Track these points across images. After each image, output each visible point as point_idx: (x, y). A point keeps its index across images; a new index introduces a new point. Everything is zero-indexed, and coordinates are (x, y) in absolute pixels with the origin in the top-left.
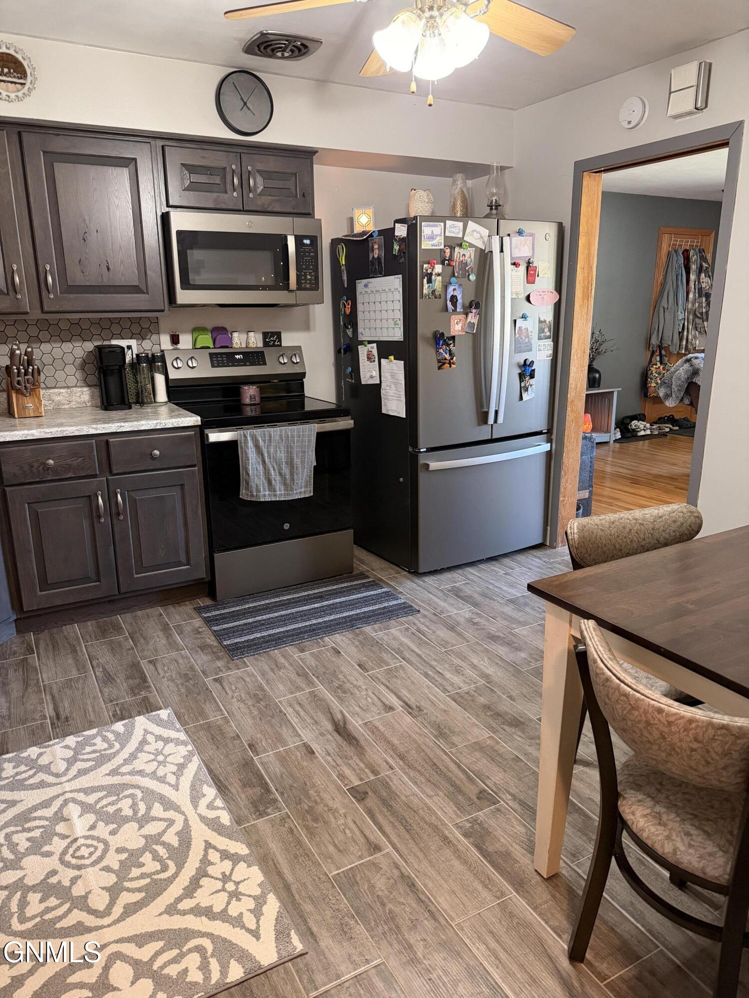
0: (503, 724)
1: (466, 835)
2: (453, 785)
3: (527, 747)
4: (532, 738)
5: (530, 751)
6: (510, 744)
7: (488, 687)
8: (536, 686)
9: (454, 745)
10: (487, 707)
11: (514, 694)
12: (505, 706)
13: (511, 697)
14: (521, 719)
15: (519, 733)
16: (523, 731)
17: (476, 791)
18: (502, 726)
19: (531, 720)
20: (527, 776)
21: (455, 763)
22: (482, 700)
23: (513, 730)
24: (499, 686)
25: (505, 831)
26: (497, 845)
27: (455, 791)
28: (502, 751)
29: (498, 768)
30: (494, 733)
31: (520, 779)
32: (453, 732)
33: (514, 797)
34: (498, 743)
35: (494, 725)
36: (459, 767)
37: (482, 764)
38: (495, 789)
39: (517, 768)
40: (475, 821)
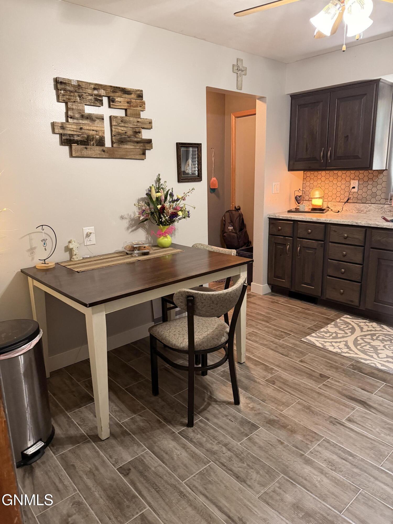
0: (278, 421)
1: (273, 369)
2: (287, 385)
3: (260, 408)
4: (259, 413)
5: (258, 406)
6: (270, 408)
7: (301, 450)
8: (268, 458)
9: (299, 403)
10: (293, 432)
11: (280, 446)
12: (282, 435)
13: (282, 443)
14: (269, 425)
15: (267, 416)
16: (266, 418)
17: (276, 384)
18: (278, 419)
19: (263, 426)
20: (257, 393)
21: (293, 395)
22: (299, 437)
23: (271, 417)
24: (293, 452)
25: (259, 371)
26: (260, 367)
27: (285, 382)
28: (273, 404)
29: (272, 395)
30: (281, 414)
31: (259, 391)
32: (303, 410)
33: (259, 383)
34: (276, 408)
35: (283, 419)
36: (289, 393)
37: (279, 396)
38: (269, 385)
39: (262, 396)
40: (272, 373)
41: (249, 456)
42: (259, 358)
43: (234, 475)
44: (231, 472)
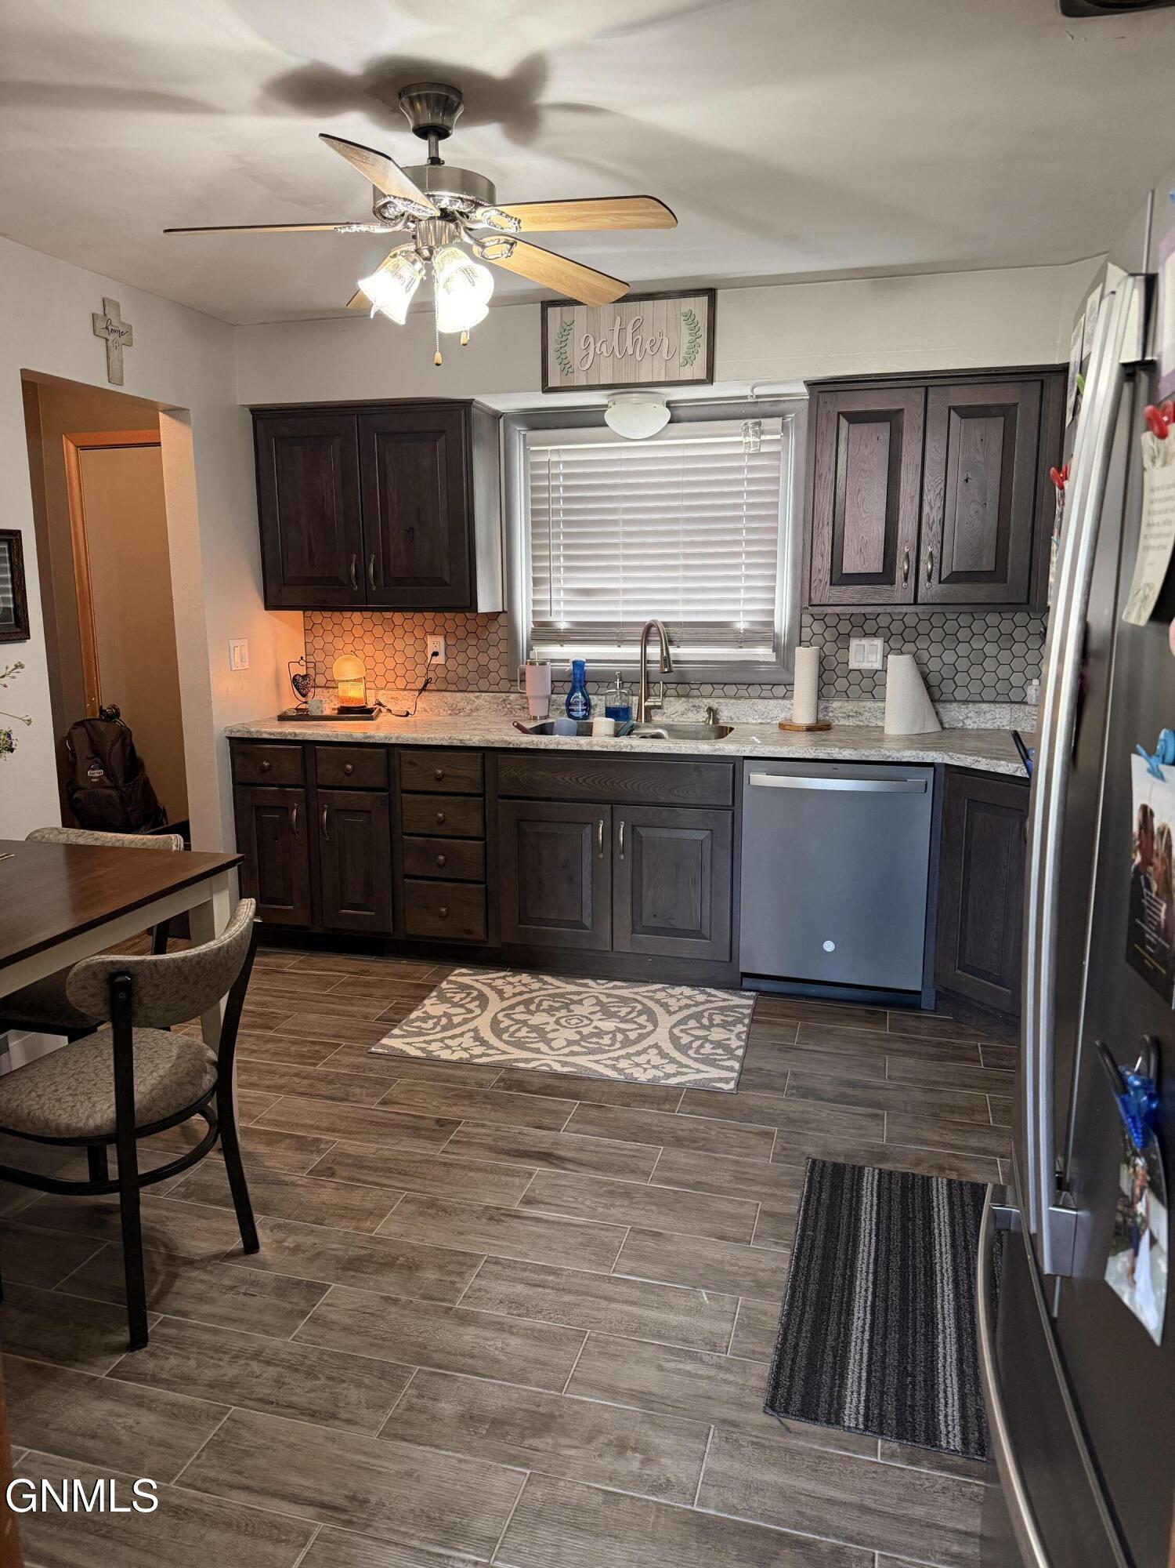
0: (371, 1256)
1: (319, 1140)
2: (365, 1167)
3: (317, 1241)
4: (319, 1254)
5: (310, 1238)
6: (340, 1234)
7: (443, 1300)
9: (405, 1201)
10: (412, 1267)
11: (394, 1309)
12: (390, 1282)
13: (395, 1301)
14: (351, 1273)
15: (340, 1253)
16: (337, 1259)
17: (339, 1173)
18: (368, 1252)
19: (338, 1279)
20: (295, 1210)
21: (385, 1186)
22: (429, 1275)
23: (350, 1253)
24: (427, 1311)
25: (284, 1156)
26: (283, 1145)
27: (359, 1163)
28: (344, 1222)
29: (334, 1202)
30: (371, 1238)
31: (301, 1203)
32: (421, 1213)
33: (294, 1185)
34: (357, 1228)
35: (380, 1247)
36: (377, 1184)
37: (355, 1199)
38: (320, 1182)
39: (313, 1212)
40: (319, 1152)
41: (325, 1357)
42: (273, 1123)
43: (303, 1414)
44: (292, 1411)
